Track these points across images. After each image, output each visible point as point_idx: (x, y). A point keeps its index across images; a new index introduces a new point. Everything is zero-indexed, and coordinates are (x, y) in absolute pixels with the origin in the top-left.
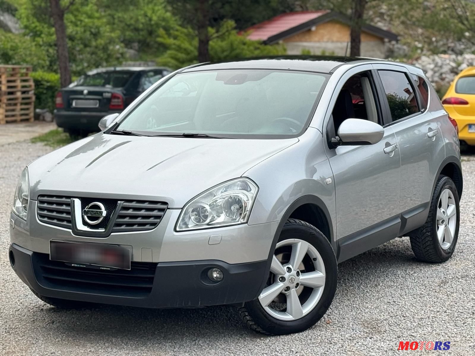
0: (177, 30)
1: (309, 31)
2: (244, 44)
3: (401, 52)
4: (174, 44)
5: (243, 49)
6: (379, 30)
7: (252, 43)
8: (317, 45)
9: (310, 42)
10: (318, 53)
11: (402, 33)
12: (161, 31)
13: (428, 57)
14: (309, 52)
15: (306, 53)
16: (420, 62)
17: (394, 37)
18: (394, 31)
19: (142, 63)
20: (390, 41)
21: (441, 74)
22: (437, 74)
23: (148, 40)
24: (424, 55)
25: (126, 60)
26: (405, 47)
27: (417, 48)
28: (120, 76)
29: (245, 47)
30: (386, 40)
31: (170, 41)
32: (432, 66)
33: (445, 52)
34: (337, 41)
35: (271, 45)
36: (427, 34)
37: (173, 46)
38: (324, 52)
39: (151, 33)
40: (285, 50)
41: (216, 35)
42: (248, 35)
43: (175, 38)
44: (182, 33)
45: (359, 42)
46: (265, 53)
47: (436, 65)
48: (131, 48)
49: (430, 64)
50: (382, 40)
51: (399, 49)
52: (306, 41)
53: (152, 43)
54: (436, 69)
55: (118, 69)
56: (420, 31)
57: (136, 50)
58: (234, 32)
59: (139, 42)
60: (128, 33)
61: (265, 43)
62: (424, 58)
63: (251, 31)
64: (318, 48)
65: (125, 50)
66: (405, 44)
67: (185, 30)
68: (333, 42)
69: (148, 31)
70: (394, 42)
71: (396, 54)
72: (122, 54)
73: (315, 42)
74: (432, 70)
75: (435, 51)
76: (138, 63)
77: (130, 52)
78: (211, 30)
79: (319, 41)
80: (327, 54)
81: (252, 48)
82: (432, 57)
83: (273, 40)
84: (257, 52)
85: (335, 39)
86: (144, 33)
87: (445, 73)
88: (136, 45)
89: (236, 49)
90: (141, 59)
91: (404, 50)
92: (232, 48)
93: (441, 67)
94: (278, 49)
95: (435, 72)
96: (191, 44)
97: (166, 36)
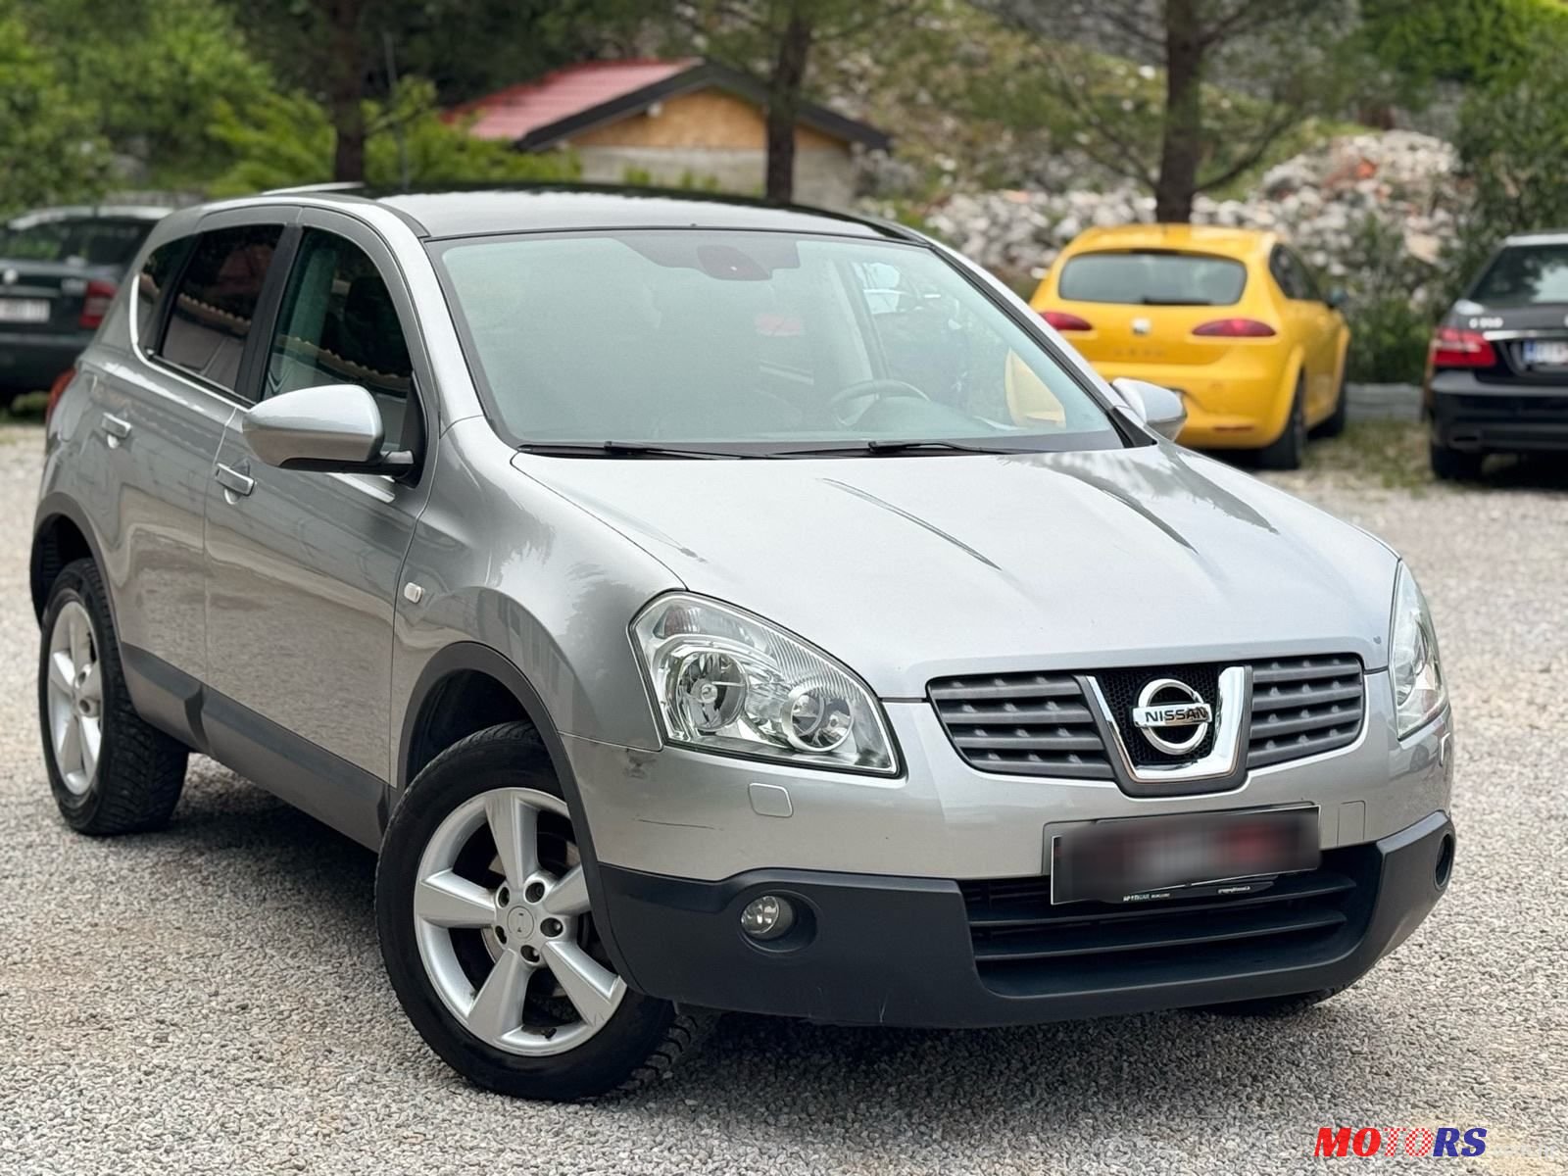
0: (267, 105)
1: (643, 116)
2: (462, 148)
3: (898, 183)
4: (259, 144)
5: (457, 164)
6: (836, 118)
7: (484, 147)
8: (666, 156)
9: (645, 146)
10: (673, 180)
11: (899, 129)
12: (222, 108)
13: (972, 196)
14: (645, 176)
15: (637, 180)
16: (949, 209)
17: (879, 140)
18: (878, 121)
19: (160, 195)
20: (867, 151)
21: (1008, 246)
22: (997, 247)
23: (177, 129)
24: (963, 192)
25: (116, 185)
26: (909, 170)
27: (941, 172)
28: (109, 232)
29: (464, 158)
30: (858, 147)
31: (247, 135)
32: (982, 224)
33: (1016, 186)
34: (722, 148)
35: (539, 154)
36: (967, 132)
37: (256, 151)
38: (688, 178)
39: (184, 109)
40: (578, 168)
41: (383, 122)
42: (474, 122)
43: (260, 125)
44: (282, 111)
45: (791, 151)
46: (521, 175)
47: (994, 222)
48: (126, 152)
49: (976, 216)
50: (843, 146)
51: (892, 173)
52: (633, 145)
53: (187, 139)
54: (994, 232)
55: (105, 211)
56: (949, 123)
57: (140, 158)
58: (434, 114)
59: (151, 134)
60: (119, 111)
61: (520, 147)
62: (961, 203)
63: (481, 112)
64: (669, 165)
65: (110, 158)
66: (909, 159)
67: (288, 105)
68: (709, 149)
69: (176, 102)
70: (879, 154)
71: (882, 188)
72: (102, 169)
73: (661, 147)
74: (984, 233)
75: (991, 183)
76: (147, 195)
77: (124, 165)
78: (371, 108)
79: (670, 146)
80: (698, 184)
81: (482, 161)
82: (982, 198)
83: (541, 139)
84: (497, 174)
85: (714, 139)
86: (165, 108)
87: (1020, 244)
88: (140, 144)
89: (437, 163)
90: (155, 183)
91: (905, 178)
92: (427, 160)
93: (1007, 227)
94: (556, 164)
95: (990, 240)
96: (307, 146)
97: (233, 120)
